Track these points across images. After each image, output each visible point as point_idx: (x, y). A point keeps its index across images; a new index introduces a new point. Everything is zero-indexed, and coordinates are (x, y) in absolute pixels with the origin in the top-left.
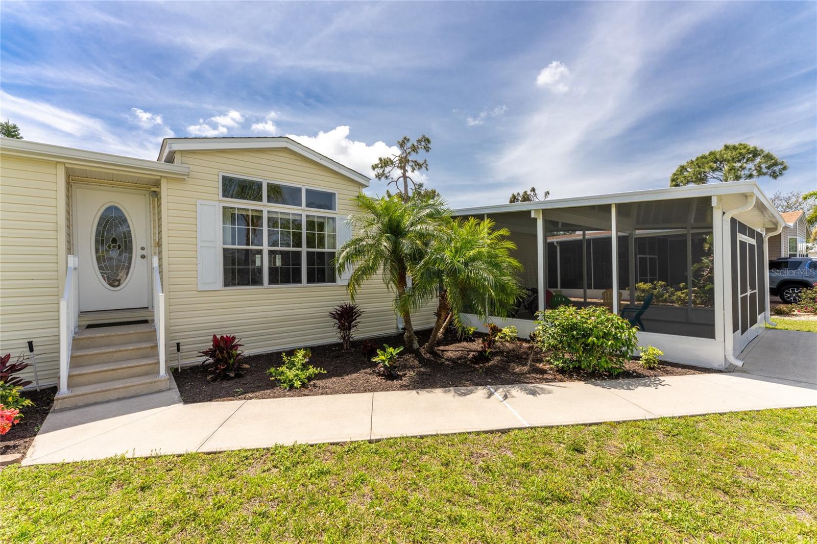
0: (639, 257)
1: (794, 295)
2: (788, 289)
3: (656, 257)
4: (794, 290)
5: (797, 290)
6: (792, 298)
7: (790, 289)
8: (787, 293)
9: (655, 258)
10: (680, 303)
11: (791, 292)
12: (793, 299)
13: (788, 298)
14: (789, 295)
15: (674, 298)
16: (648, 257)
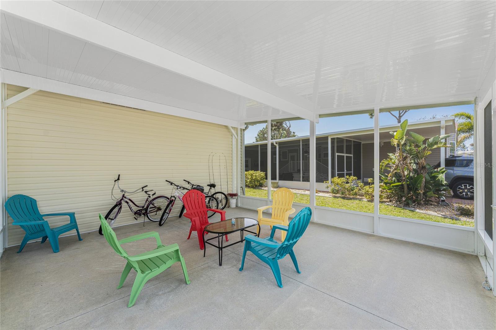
0: (337, 155)
1: (466, 191)
2: (461, 185)
3: (352, 155)
4: (466, 186)
5: (469, 186)
6: (464, 193)
7: (463, 185)
8: (459, 188)
9: (351, 157)
10: (368, 197)
11: (463, 187)
12: (465, 195)
13: (461, 193)
14: (461, 191)
15: (363, 192)
16: (345, 155)
